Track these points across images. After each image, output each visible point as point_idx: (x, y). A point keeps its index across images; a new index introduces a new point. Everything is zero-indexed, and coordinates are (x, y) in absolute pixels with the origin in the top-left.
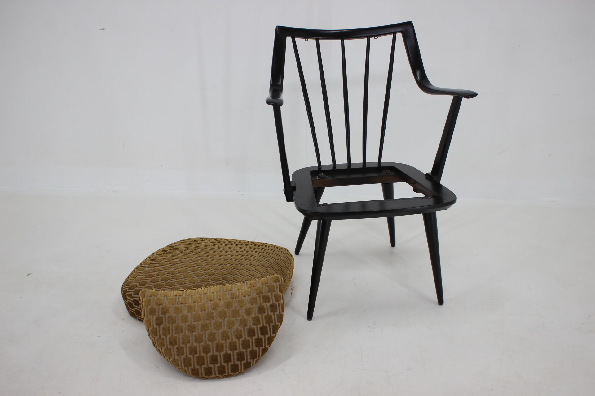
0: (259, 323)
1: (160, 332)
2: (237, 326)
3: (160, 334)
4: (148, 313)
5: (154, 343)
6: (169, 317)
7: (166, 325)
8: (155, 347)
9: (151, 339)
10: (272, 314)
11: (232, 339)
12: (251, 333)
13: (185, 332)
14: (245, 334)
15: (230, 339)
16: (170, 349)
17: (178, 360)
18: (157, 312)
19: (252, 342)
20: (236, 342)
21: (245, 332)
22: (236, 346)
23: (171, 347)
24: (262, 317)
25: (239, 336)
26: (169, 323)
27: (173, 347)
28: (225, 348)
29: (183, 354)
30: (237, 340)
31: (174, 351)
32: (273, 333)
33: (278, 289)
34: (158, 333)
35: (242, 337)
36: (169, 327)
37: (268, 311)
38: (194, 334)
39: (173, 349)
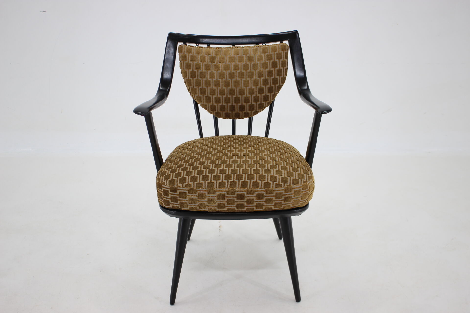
0: (268, 84)
1: (193, 84)
2: (251, 85)
3: (193, 85)
4: (185, 67)
5: (188, 89)
6: (201, 73)
7: (198, 78)
8: (189, 92)
9: (186, 86)
10: (278, 77)
11: (247, 94)
12: (261, 91)
13: (213, 86)
14: (256, 92)
15: (245, 94)
16: (201, 97)
17: (206, 106)
18: (192, 67)
19: (261, 98)
20: (249, 97)
21: (256, 90)
22: (249, 100)
23: (202, 96)
24: (270, 79)
25: (251, 92)
26: (200, 77)
27: (203, 96)
28: (241, 101)
29: (210, 102)
30: (250, 96)
31: (203, 99)
32: (277, 91)
33: (285, 57)
34: (192, 84)
35: (254, 94)
36: (200, 81)
37: (275, 75)
38: (219, 88)
39: (203, 98)
